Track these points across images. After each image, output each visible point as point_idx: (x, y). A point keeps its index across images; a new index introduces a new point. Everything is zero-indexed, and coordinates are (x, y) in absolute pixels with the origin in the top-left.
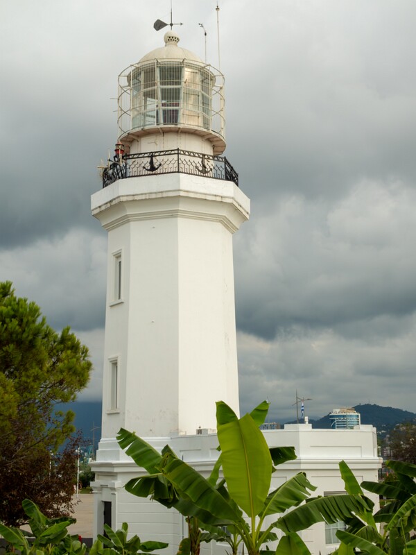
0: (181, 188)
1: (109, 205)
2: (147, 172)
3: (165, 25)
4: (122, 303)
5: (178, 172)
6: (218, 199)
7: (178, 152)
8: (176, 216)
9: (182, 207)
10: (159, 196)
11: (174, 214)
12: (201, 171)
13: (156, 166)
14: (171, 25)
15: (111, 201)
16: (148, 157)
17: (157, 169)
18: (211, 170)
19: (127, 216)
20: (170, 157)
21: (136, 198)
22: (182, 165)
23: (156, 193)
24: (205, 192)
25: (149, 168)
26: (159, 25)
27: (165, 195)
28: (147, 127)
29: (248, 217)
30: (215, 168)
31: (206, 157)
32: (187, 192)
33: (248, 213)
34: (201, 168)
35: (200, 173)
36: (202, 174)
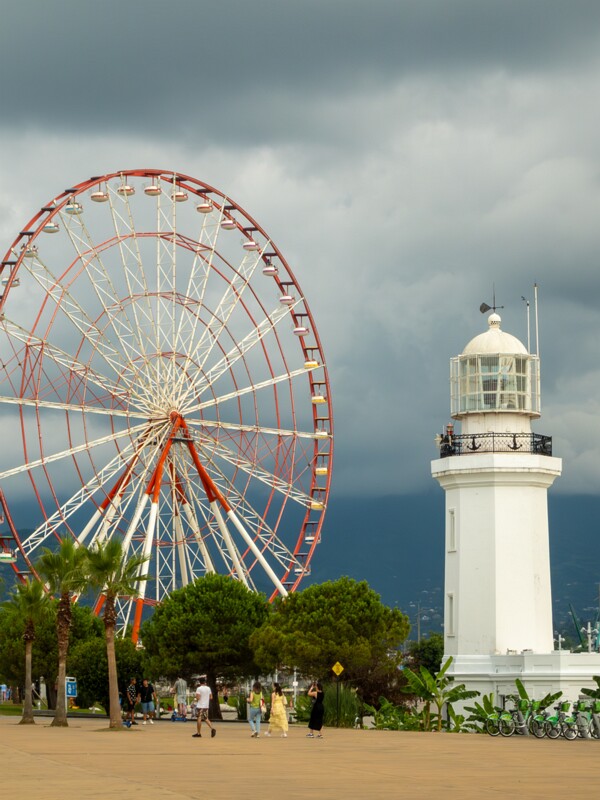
0: (495, 466)
1: (443, 474)
2: (470, 451)
3: (490, 308)
4: (455, 551)
5: (494, 452)
6: (526, 470)
7: (493, 435)
8: (493, 486)
9: (497, 479)
10: (479, 471)
11: (491, 484)
12: (512, 448)
13: (477, 446)
14: (494, 308)
16: (471, 438)
17: (478, 448)
18: (521, 445)
20: (488, 439)
21: (462, 472)
22: (496, 446)
23: (476, 469)
24: (515, 467)
25: (472, 448)
26: (484, 308)
27: (483, 471)
28: (470, 412)
29: (559, 474)
30: (525, 443)
31: (517, 435)
32: (500, 468)
33: (559, 471)
34: (512, 446)
35: (511, 450)
36: (514, 450)
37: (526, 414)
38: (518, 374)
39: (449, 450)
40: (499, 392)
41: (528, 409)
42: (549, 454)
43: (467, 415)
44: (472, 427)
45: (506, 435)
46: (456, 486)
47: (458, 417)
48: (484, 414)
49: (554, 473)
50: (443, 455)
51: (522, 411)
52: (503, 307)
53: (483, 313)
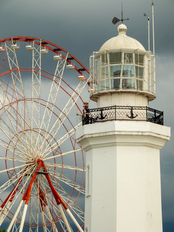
0: (116, 130)
1: (81, 139)
2: (99, 120)
3: (119, 20)
5: (115, 120)
6: (140, 134)
7: (115, 107)
8: (116, 145)
9: (118, 140)
10: (105, 134)
11: (114, 144)
13: (104, 116)
14: (122, 20)
15: (82, 137)
16: (100, 111)
17: (104, 118)
18: (137, 115)
19: (90, 146)
20: (111, 111)
21: (93, 136)
23: (103, 133)
24: (131, 131)
25: (100, 118)
26: (115, 21)
27: (108, 134)
28: (101, 92)
29: (169, 139)
30: (142, 114)
31: (134, 108)
32: (120, 132)
33: (168, 137)
34: (130, 116)
35: (129, 119)
36: (131, 119)
37: (142, 94)
38: (137, 65)
40: (121, 78)
41: (145, 89)
43: (100, 95)
45: (126, 107)
48: (111, 93)
49: (163, 137)
51: (139, 91)
52: (128, 19)
53: (114, 24)
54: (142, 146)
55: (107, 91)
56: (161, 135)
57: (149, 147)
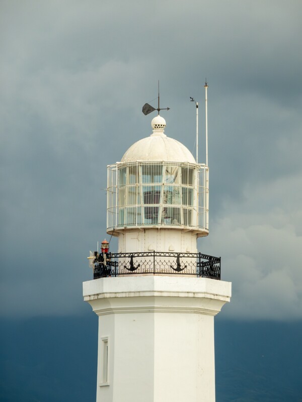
0: (155, 290)
1: (96, 297)
2: (127, 271)
3: (154, 109)
4: (108, 386)
5: (154, 273)
6: (191, 295)
7: (154, 254)
8: (153, 312)
9: (157, 304)
10: (137, 295)
11: (151, 310)
12: (175, 270)
13: (135, 266)
14: (159, 110)
15: (97, 295)
16: (129, 257)
17: (136, 269)
18: (186, 266)
19: (111, 309)
20: (148, 259)
21: (118, 295)
22: (157, 267)
23: (134, 292)
24: (178, 291)
25: (129, 268)
26: (147, 109)
27: (142, 294)
28: (129, 227)
29: (228, 300)
30: (191, 264)
31: (181, 255)
32: (161, 292)
33: (228, 297)
34: (175, 267)
35: (175, 272)
36: (177, 272)
37: (192, 231)
38: (184, 186)
39: (103, 270)
40: (161, 205)
41: (195, 224)
42: (217, 276)
43: (125, 230)
44: (130, 244)
45: (169, 254)
46: (110, 312)
47: (114, 233)
48: (145, 230)
49: (222, 299)
50: (97, 276)
51: (188, 227)
52: (168, 109)
53: (146, 114)
54: (191, 312)
55: (139, 227)
56: (220, 295)
57: (201, 313)
